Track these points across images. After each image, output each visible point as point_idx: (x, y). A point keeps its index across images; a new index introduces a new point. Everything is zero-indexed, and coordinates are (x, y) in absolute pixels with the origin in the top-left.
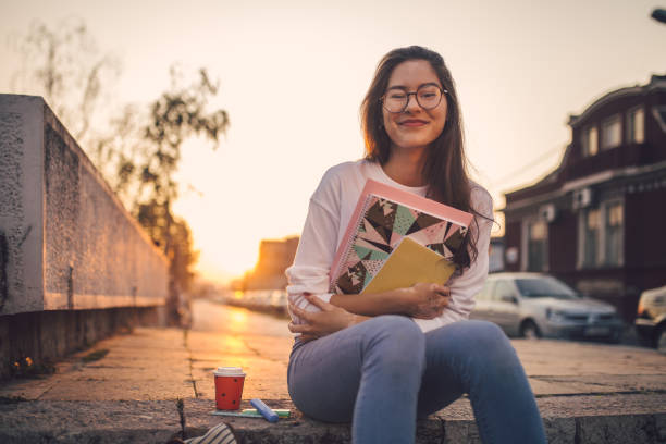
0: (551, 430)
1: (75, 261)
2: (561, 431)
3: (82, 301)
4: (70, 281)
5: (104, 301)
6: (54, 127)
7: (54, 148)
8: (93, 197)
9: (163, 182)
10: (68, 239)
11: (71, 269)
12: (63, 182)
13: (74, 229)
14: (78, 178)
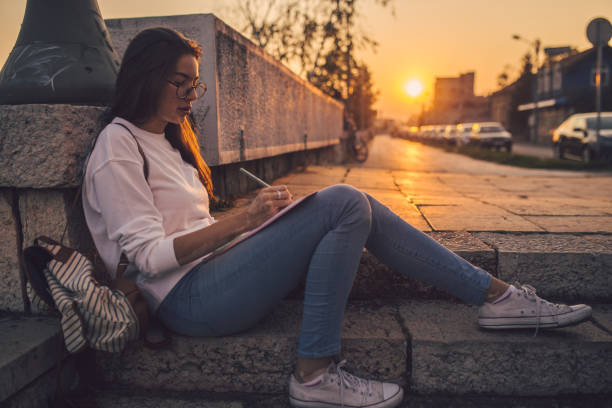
0: (595, 264)
1: (246, 126)
2: (604, 265)
3: (251, 153)
4: (242, 141)
5: (274, 150)
6: (224, 32)
7: (225, 47)
8: (261, 74)
9: (342, 35)
10: (238, 110)
11: (242, 132)
12: (233, 70)
13: (244, 101)
14: (246, 63)
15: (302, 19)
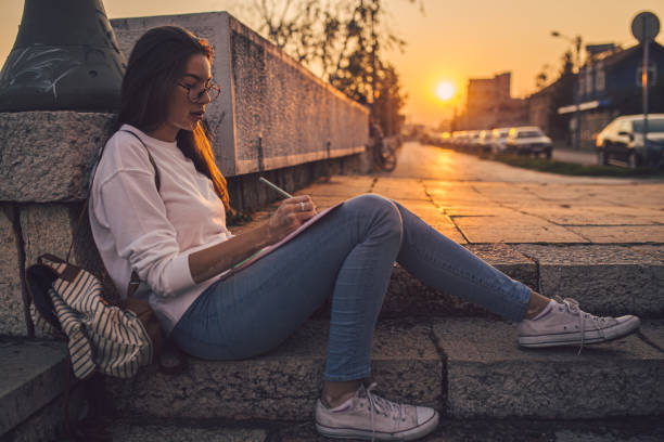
0: (644, 276)
1: (264, 132)
2: (653, 278)
3: (270, 163)
4: (260, 149)
6: (239, 31)
7: (240, 47)
8: (281, 77)
9: (367, 34)
10: (256, 116)
11: (260, 139)
12: (249, 72)
13: (262, 106)
14: (264, 65)
15: (323, 18)
